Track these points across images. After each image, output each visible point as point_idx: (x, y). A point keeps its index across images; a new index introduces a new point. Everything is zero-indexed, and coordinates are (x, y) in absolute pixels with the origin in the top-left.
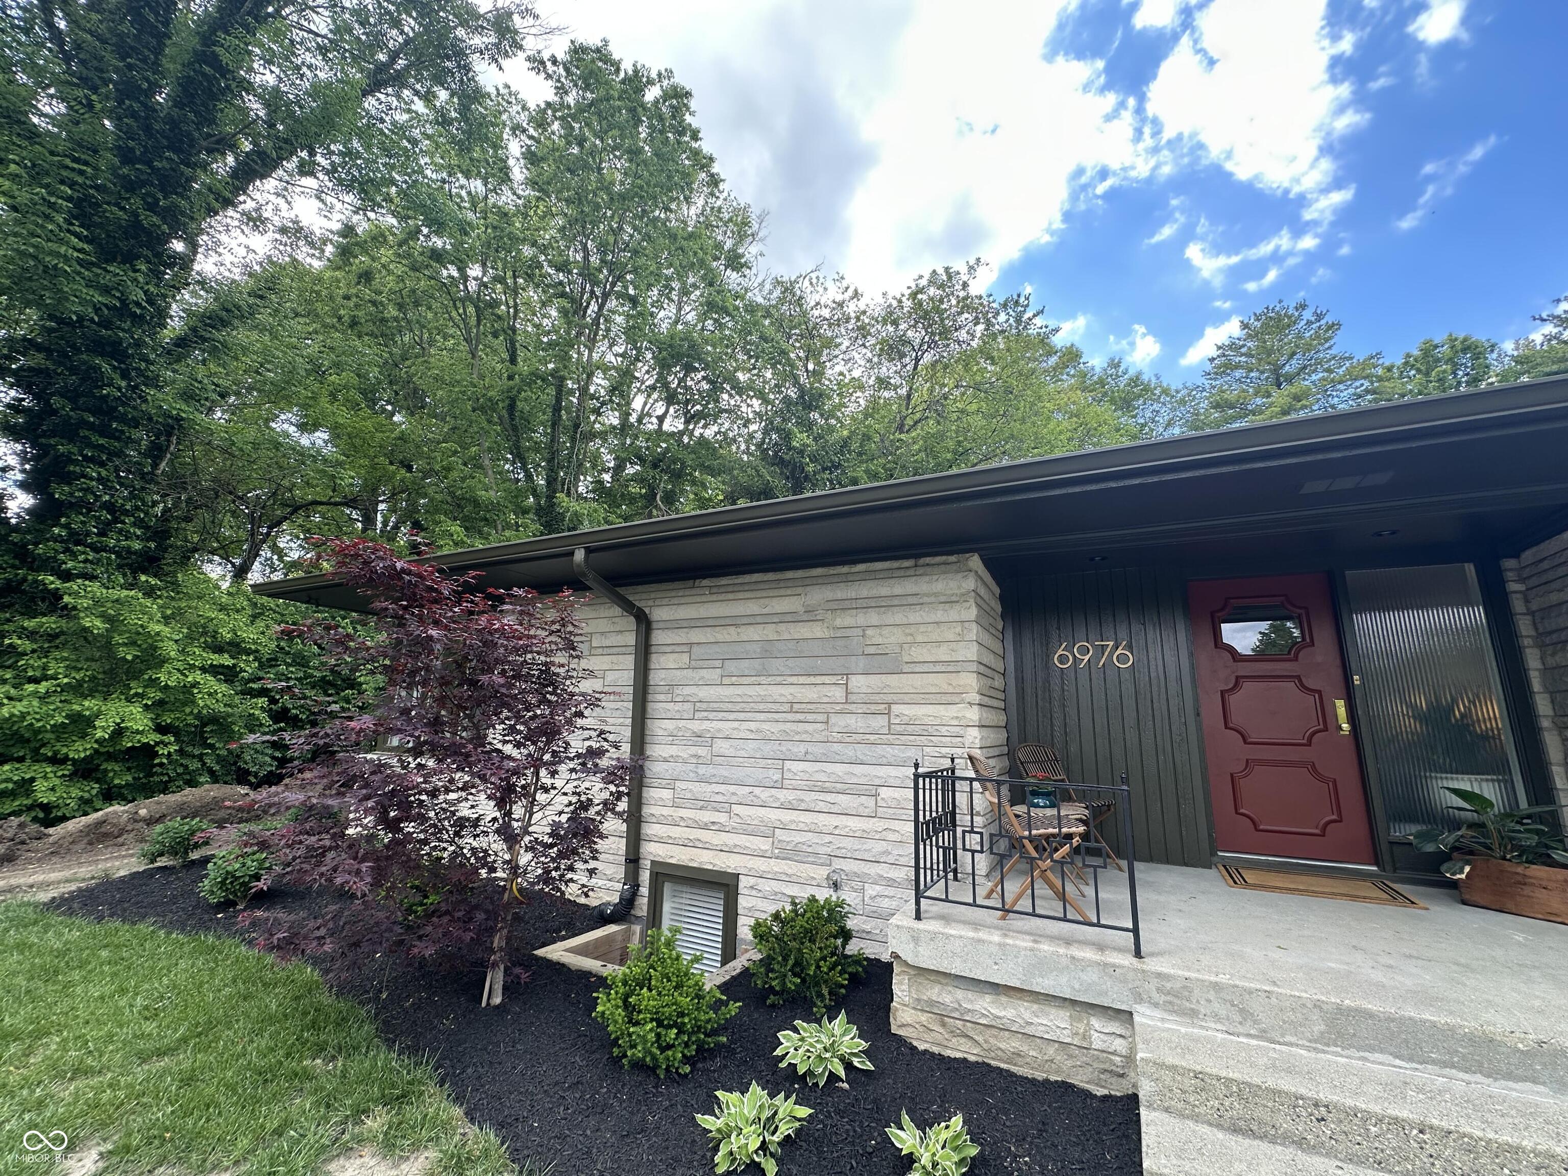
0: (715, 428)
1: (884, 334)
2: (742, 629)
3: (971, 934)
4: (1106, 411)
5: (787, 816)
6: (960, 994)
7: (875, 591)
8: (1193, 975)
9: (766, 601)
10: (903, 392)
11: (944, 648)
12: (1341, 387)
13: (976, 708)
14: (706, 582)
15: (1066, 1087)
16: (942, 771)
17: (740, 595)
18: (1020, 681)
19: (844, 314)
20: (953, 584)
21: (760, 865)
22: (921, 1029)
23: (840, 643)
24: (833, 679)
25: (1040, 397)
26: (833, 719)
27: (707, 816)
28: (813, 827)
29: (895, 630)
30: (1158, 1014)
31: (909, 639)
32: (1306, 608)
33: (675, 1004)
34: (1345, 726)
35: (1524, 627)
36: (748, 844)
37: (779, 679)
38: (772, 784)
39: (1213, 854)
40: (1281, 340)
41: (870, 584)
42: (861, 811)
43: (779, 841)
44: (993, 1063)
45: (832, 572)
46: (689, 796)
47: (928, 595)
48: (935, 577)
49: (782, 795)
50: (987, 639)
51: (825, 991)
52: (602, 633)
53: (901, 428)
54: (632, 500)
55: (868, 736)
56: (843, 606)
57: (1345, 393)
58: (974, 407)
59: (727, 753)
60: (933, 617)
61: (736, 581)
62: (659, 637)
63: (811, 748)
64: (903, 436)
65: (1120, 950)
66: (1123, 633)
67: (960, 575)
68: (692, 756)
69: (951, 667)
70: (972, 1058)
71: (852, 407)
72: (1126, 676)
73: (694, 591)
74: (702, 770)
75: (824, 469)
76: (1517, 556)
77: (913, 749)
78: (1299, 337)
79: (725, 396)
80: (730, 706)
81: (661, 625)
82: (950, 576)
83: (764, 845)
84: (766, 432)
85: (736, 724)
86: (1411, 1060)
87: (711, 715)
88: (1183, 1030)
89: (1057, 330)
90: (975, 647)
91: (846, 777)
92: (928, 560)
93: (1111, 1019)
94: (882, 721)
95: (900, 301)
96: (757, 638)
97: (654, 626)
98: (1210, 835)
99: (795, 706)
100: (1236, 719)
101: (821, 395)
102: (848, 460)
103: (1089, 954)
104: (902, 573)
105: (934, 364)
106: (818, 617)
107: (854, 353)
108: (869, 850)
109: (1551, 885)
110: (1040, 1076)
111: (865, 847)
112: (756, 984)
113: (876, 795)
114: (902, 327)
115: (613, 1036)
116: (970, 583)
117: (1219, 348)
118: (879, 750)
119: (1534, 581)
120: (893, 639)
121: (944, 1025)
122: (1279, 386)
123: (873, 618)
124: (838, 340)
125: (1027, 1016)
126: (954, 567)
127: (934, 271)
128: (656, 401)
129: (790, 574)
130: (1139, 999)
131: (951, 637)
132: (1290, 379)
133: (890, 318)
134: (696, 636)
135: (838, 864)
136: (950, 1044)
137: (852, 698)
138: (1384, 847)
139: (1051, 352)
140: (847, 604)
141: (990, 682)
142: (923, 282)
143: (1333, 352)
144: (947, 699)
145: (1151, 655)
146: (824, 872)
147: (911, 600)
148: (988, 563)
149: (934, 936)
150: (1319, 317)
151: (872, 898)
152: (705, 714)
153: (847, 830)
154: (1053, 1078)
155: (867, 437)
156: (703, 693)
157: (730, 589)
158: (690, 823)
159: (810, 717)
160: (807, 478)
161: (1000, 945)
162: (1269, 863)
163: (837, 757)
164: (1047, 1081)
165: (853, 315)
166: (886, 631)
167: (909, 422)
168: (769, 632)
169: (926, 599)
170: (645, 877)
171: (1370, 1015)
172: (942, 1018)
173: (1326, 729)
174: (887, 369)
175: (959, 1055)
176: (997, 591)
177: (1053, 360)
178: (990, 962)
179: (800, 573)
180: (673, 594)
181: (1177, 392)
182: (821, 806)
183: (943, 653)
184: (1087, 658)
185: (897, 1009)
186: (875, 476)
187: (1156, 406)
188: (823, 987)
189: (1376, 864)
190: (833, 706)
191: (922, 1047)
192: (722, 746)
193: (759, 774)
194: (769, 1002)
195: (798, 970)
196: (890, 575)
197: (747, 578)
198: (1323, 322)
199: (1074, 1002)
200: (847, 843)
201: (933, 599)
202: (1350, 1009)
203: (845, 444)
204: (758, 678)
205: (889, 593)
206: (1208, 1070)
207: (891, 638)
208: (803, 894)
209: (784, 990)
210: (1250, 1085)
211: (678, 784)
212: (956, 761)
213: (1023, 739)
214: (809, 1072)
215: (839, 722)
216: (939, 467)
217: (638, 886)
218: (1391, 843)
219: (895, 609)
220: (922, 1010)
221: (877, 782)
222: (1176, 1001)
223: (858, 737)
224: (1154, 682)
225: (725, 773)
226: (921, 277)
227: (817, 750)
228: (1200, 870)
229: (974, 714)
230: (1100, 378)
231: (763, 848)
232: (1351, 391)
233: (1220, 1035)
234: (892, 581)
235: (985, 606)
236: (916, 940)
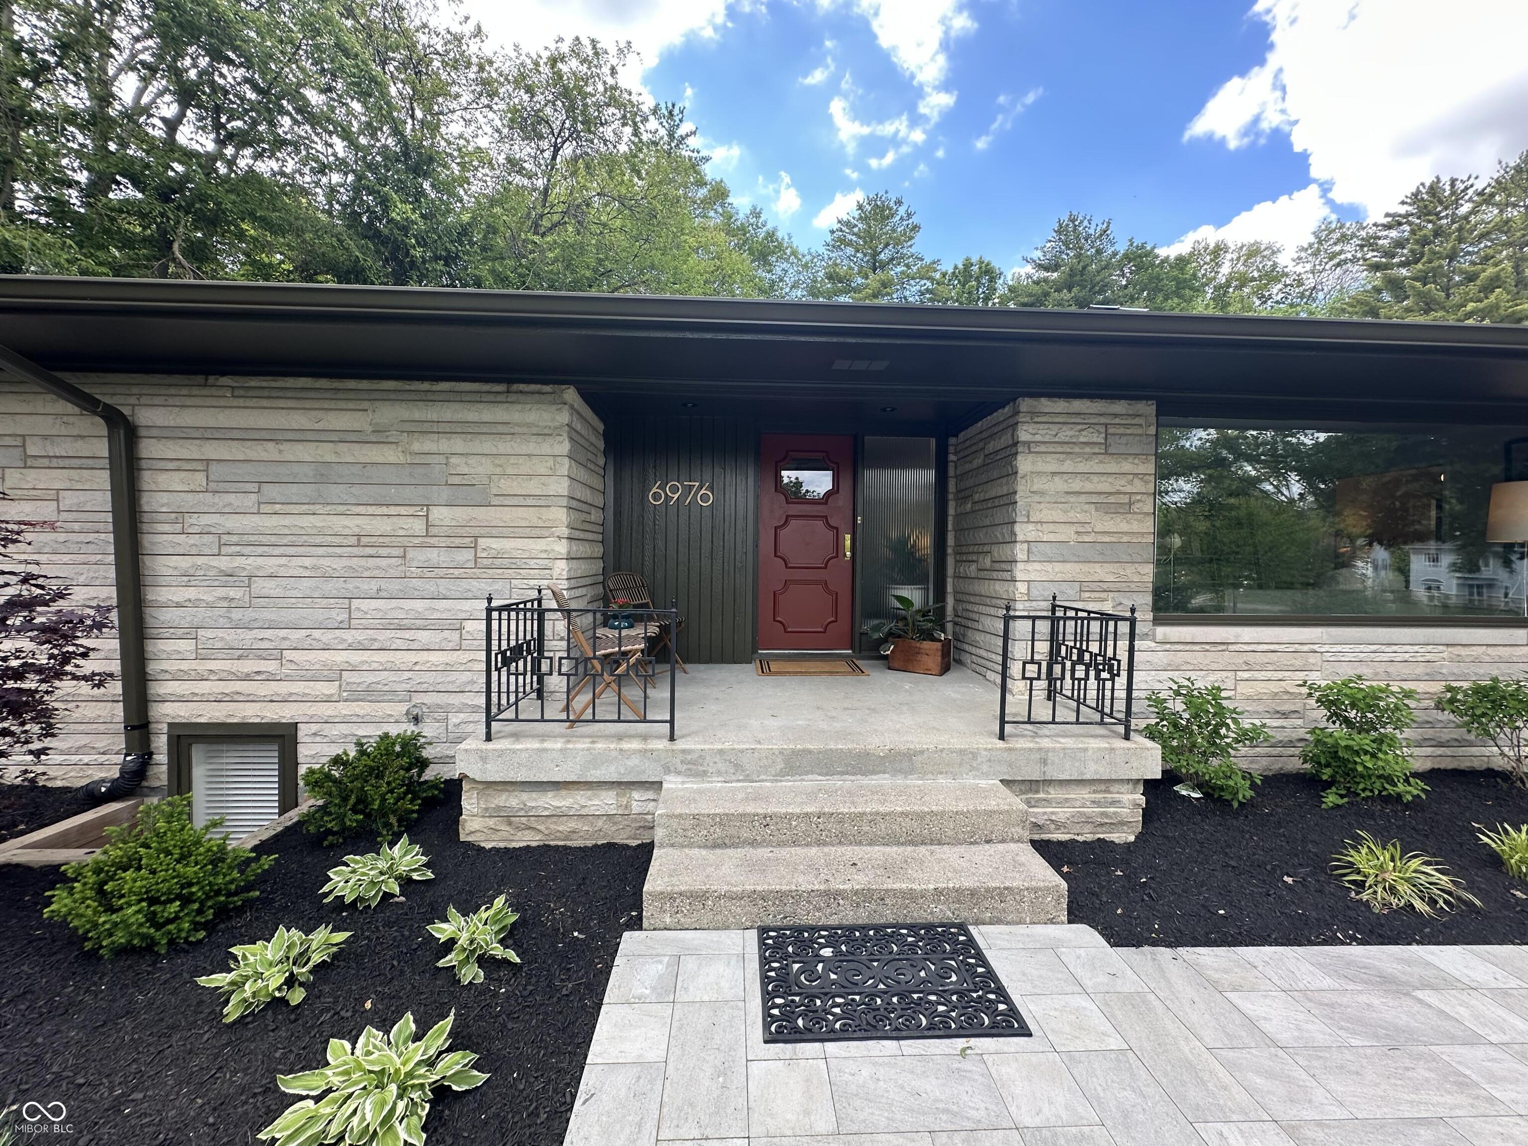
0: (275, 165)
1: (516, 101)
2: (285, 446)
3: (536, 745)
4: (743, 261)
5: (355, 657)
6: (525, 796)
7: (460, 415)
8: (706, 747)
9: (320, 414)
10: (540, 183)
11: (535, 482)
12: (912, 282)
13: (564, 541)
14: (225, 380)
15: (611, 846)
16: (525, 603)
17: (281, 403)
18: (618, 514)
19: (462, 54)
20: (546, 415)
21: (326, 710)
22: (489, 832)
23: (420, 470)
24: (411, 510)
25: (683, 229)
26: (411, 553)
27: (248, 666)
28: (389, 666)
29: (483, 460)
30: (680, 779)
31: (498, 470)
32: (837, 464)
33: (178, 876)
34: (848, 554)
35: (952, 487)
36: (307, 691)
37: (341, 509)
38: (336, 625)
39: (754, 651)
40: (881, 229)
41: (457, 406)
42: (444, 645)
43: (348, 684)
44: (552, 843)
45: (407, 387)
46: (219, 645)
47: (517, 425)
48: (528, 406)
49: (350, 636)
50: (582, 474)
51: (393, 820)
52: (45, 437)
53: (536, 227)
54: (127, 242)
55: (451, 571)
56: (424, 430)
57: (914, 289)
58: (618, 223)
59: (273, 593)
60: (525, 449)
61: (273, 384)
62: (149, 449)
63: (383, 584)
64: (536, 239)
65: (659, 737)
66: (707, 476)
67: (554, 407)
68: (220, 599)
69: (542, 501)
70: (534, 844)
71: (475, 187)
72: (707, 513)
73: (205, 391)
74: (236, 615)
75: (437, 258)
76: (956, 436)
77: (501, 582)
78: (894, 230)
79: (286, 121)
80: (273, 539)
81: (154, 432)
82: (544, 407)
83: (330, 689)
84: (357, 189)
85: (283, 560)
86: (827, 774)
87: (247, 550)
88: (695, 786)
89: (707, 159)
90: (566, 482)
91: (426, 613)
92: (522, 387)
93: (647, 789)
94: (468, 555)
95: (537, 64)
96: (309, 459)
97: (143, 432)
98: (754, 638)
99: (363, 539)
100: (783, 549)
101: (431, 160)
102: (467, 253)
103: (635, 745)
104: (491, 397)
105: (575, 159)
106: (390, 440)
107: (478, 113)
108: (453, 682)
109: (930, 652)
110: (590, 843)
111: (449, 679)
112: (308, 831)
113: (461, 629)
114: (539, 98)
115: (81, 932)
116: (564, 417)
117: (839, 222)
118: (464, 584)
119: (961, 454)
120: (480, 470)
121: (510, 824)
122: (874, 271)
123: (458, 445)
124: (455, 89)
125: (583, 802)
126: (550, 397)
127: (577, 39)
128: (161, 94)
129: (352, 384)
130: (667, 770)
131: (543, 471)
132: (883, 266)
133: (521, 81)
134: (212, 451)
135: (417, 699)
136: (516, 838)
137: (433, 531)
138: (857, 636)
139: (701, 183)
140: (426, 427)
141: (584, 516)
142: (565, 48)
143: (912, 250)
144: (537, 532)
145: (727, 496)
146: (403, 708)
147: (501, 429)
148: (586, 396)
149: (501, 753)
150: (909, 215)
151: (457, 725)
152: (238, 548)
153: (428, 665)
154: (599, 843)
155: (492, 230)
156: (232, 523)
157: (266, 393)
158: (224, 675)
159: (383, 551)
160: (413, 263)
161: (561, 750)
162: (789, 655)
163: (416, 593)
164: (596, 846)
165: (474, 60)
166: (472, 460)
167: (546, 223)
168: (326, 453)
169: (517, 430)
170: (161, 743)
171: (810, 752)
172: (508, 819)
173: (837, 557)
174: (524, 150)
175: (524, 844)
176: (601, 427)
177: (702, 192)
178: (553, 766)
179: (365, 384)
180: (172, 391)
181: (804, 256)
182: (399, 644)
183: (533, 487)
184: (676, 496)
185: (465, 820)
186: (503, 280)
187: (785, 265)
188: (391, 816)
189: (851, 648)
190: (411, 539)
191: (488, 846)
192: (260, 586)
193: (319, 615)
194: (326, 843)
195: (361, 807)
196: (477, 399)
197: (290, 382)
198: (910, 221)
199: (620, 783)
200: (429, 677)
201: (525, 430)
202: (799, 751)
203: (464, 231)
204: (311, 507)
205: (476, 419)
206: (703, 812)
207: (480, 468)
208: (371, 733)
209: (344, 829)
210: (727, 815)
211: (201, 632)
212: (543, 592)
213: (617, 568)
214: (359, 899)
215: (418, 556)
216: (576, 285)
217: (151, 754)
218: (861, 634)
219: (483, 437)
220: (490, 817)
221: (464, 616)
222: (694, 767)
223: (441, 572)
224: (727, 518)
225: (273, 617)
226: (560, 40)
227: (394, 586)
228: (744, 665)
229: (562, 548)
230: (742, 224)
231: (328, 692)
232: (918, 287)
233: (719, 785)
234: (481, 406)
235: (583, 442)
236: (484, 759)
